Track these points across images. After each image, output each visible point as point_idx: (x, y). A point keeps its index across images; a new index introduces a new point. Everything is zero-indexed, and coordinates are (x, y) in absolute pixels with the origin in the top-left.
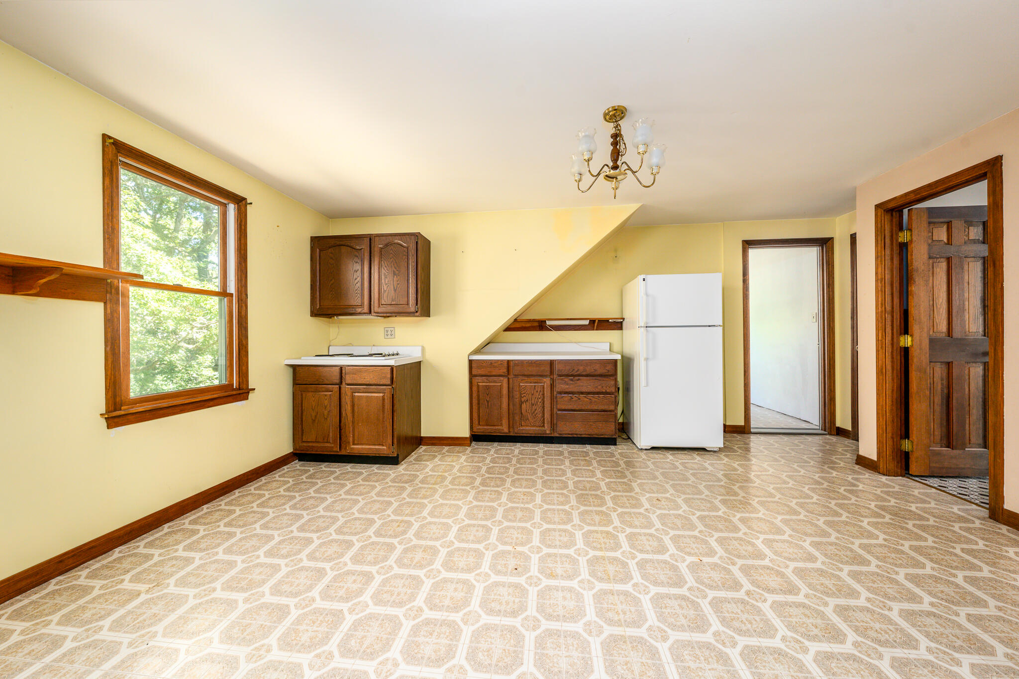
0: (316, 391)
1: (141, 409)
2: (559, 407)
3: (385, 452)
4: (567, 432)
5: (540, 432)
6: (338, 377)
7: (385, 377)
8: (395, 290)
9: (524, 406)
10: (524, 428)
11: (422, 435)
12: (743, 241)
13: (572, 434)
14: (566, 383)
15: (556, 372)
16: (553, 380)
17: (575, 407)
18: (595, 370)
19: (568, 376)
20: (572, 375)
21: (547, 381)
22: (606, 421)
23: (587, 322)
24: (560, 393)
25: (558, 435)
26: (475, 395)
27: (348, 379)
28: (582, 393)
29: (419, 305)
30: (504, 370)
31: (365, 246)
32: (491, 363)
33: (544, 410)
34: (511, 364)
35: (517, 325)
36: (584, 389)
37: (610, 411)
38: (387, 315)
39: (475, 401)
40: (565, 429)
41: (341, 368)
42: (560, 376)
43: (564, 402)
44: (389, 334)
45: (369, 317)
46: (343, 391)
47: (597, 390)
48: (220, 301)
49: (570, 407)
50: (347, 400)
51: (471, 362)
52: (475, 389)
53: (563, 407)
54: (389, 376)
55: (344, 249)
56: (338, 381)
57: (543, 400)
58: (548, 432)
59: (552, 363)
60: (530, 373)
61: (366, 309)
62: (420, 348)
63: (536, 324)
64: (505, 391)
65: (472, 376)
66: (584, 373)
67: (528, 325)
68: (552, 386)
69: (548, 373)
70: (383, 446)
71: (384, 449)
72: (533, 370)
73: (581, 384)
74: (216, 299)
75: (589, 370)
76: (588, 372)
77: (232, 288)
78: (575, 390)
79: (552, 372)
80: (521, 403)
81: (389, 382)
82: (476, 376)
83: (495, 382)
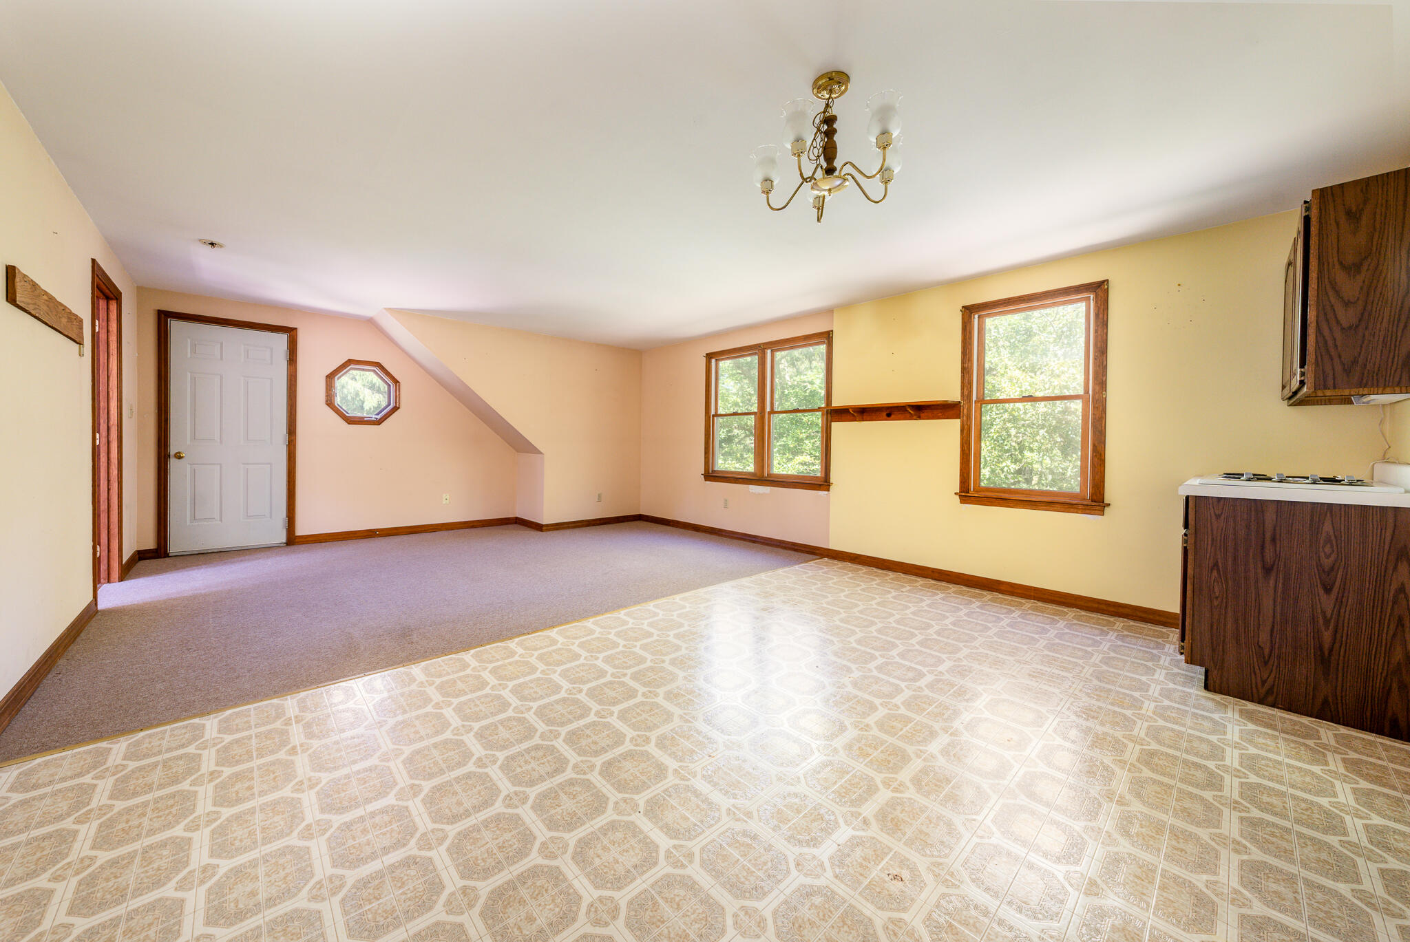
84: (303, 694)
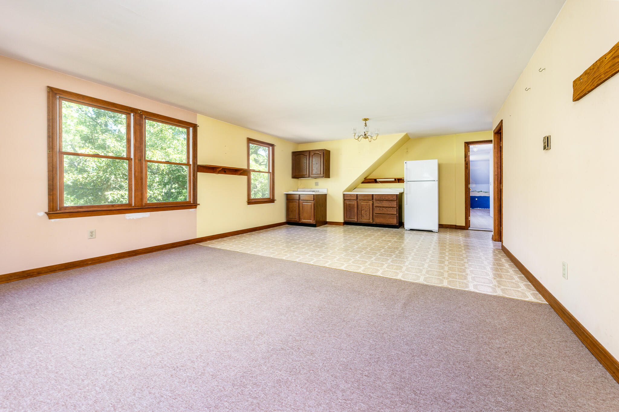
0: (293, 202)
1: (253, 201)
2: (376, 212)
3: (312, 222)
4: (378, 222)
5: (368, 222)
6: (298, 198)
7: (312, 198)
8: (317, 169)
9: (362, 211)
10: (362, 220)
11: (327, 221)
12: (465, 142)
13: (380, 223)
14: (378, 203)
15: (374, 199)
16: (373, 202)
17: (381, 213)
18: (389, 198)
19: (378, 200)
20: (380, 200)
21: (371, 202)
22: (393, 218)
23: (393, 180)
24: (376, 207)
25: (375, 223)
26: (345, 207)
27: (301, 198)
28: (384, 207)
29: (324, 174)
30: (355, 198)
31: (308, 154)
32: (351, 195)
33: (370, 213)
34: (358, 195)
35: (367, 181)
36: (385, 206)
37: (395, 214)
38: (316, 178)
39: (345, 209)
40: (378, 221)
41: (299, 195)
42: (376, 200)
43: (377, 211)
44: (317, 184)
45: (309, 178)
46: (300, 202)
47: (390, 206)
48: (268, 174)
49: (380, 213)
50: (301, 205)
51: (344, 194)
52: (345, 205)
53: (377, 212)
54: (313, 197)
55: (302, 156)
56: (298, 199)
57: (370, 209)
58: (371, 222)
59: (373, 195)
60: (365, 199)
61: (308, 176)
62: (326, 189)
63: (373, 181)
64: (356, 206)
65: (344, 200)
66: (385, 200)
67: (371, 181)
68: (373, 204)
69: (371, 199)
70: (311, 220)
71: (311, 221)
72: (366, 198)
73: (384, 204)
74: (267, 174)
75: (387, 198)
76: (386, 199)
77: (271, 171)
78: (381, 206)
79: (373, 199)
80: (362, 210)
81: (313, 200)
82: (346, 200)
83: (352, 202)
84: (440, 285)
